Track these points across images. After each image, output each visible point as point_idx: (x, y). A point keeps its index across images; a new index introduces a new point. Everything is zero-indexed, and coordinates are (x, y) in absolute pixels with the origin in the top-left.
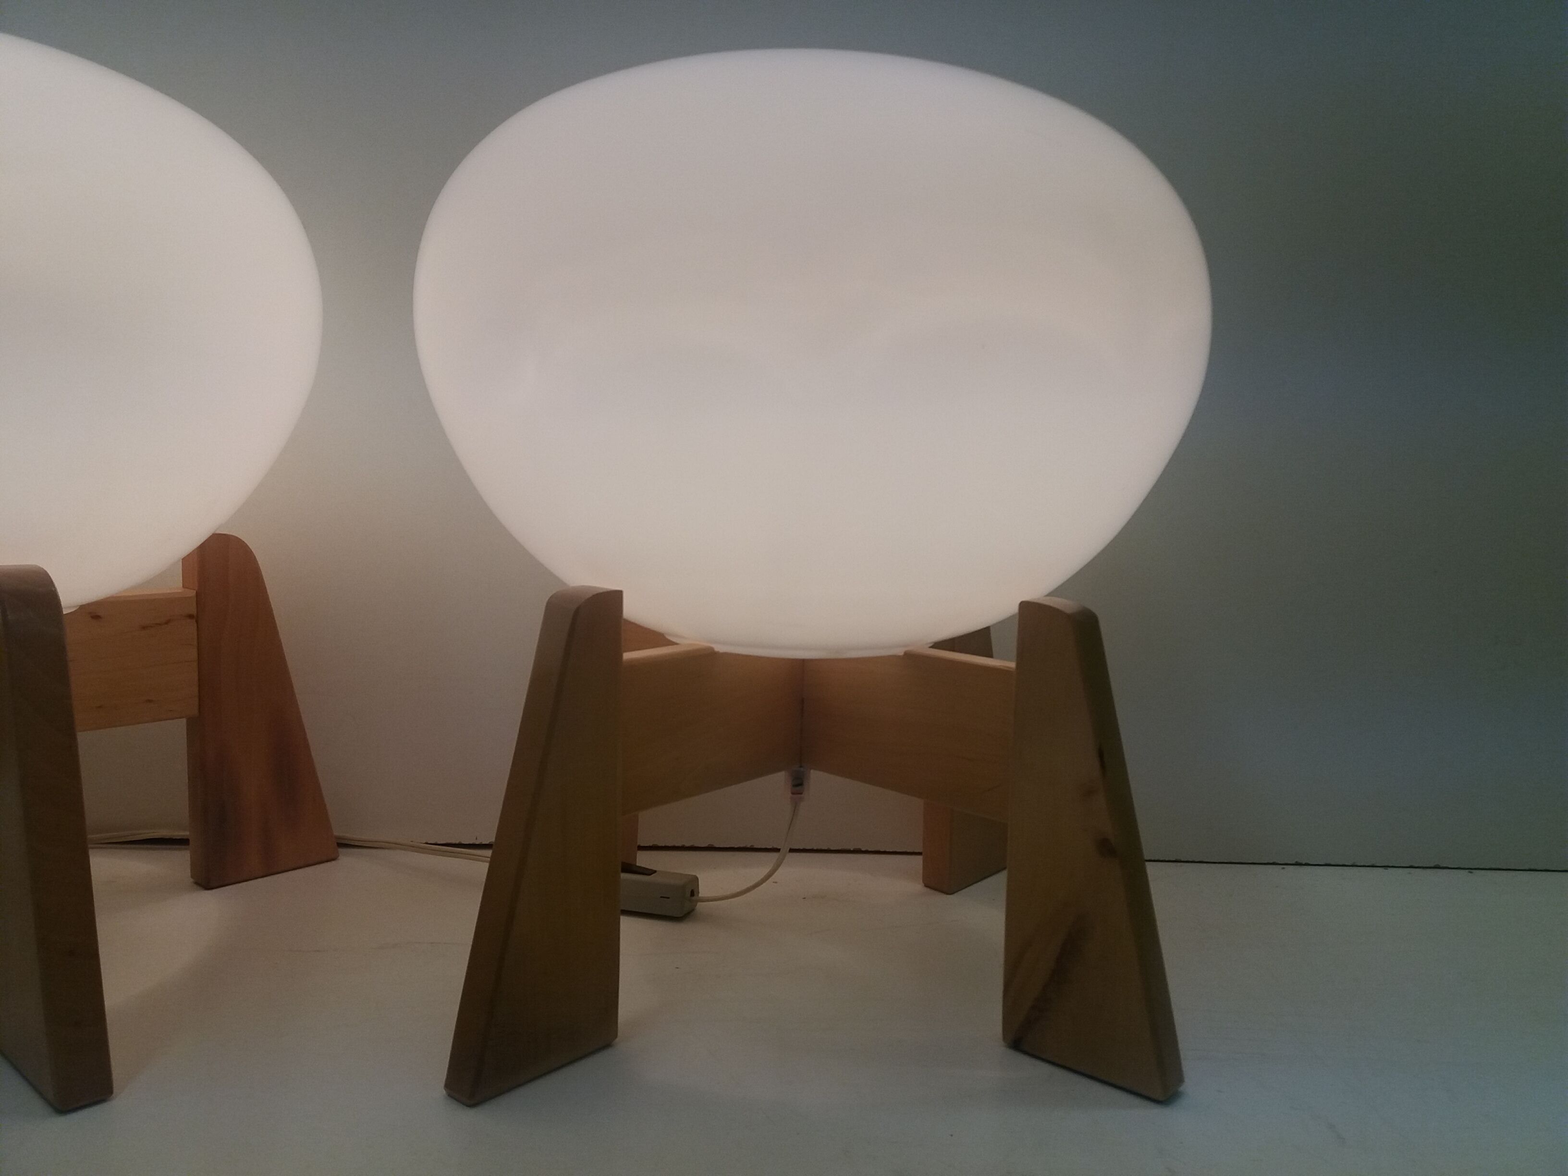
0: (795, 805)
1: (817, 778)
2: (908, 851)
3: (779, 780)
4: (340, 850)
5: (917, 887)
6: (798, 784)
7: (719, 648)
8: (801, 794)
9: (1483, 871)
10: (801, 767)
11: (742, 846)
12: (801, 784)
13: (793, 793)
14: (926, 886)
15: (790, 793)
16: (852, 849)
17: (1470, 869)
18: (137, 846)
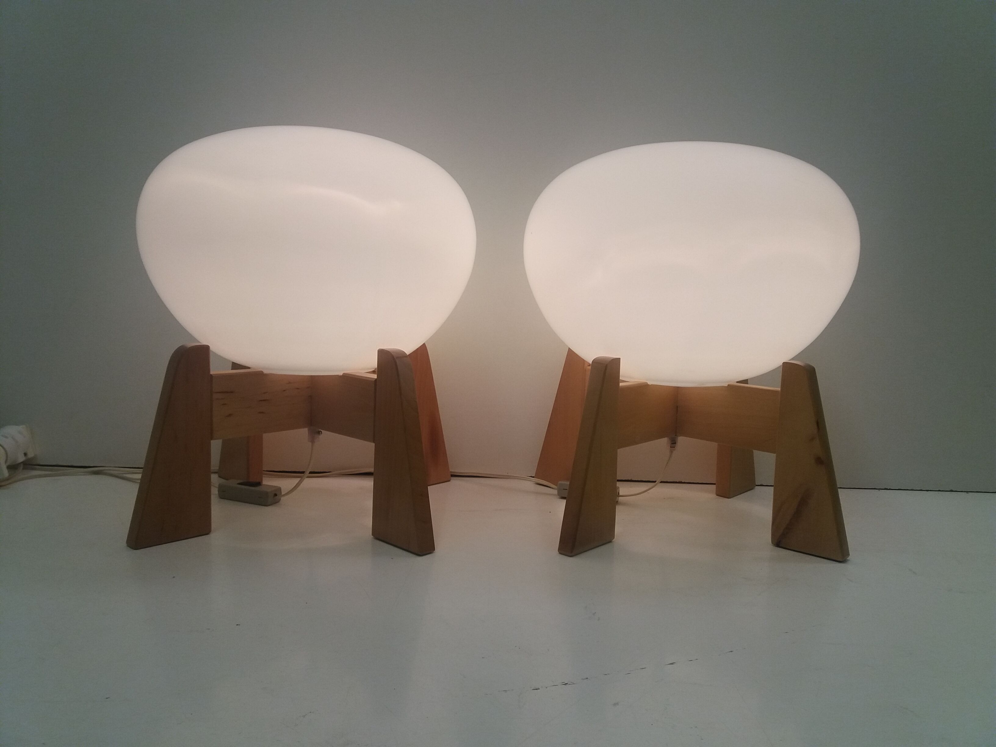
0: (671, 452)
1: (681, 440)
2: (704, 482)
3: (664, 441)
4: (452, 478)
5: (714, 496)
6: (673, 443)
7: (650, 383)
8: (675, 447)
9: (974, 493)
10: (676, 435)
11: (626, 479)
12: (675, 443)
13: (671, 447)
14: (717, 495)
15: (670, 447)
16: (678, 482)
17: (967, 492)
18: (357, 476)
